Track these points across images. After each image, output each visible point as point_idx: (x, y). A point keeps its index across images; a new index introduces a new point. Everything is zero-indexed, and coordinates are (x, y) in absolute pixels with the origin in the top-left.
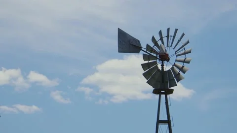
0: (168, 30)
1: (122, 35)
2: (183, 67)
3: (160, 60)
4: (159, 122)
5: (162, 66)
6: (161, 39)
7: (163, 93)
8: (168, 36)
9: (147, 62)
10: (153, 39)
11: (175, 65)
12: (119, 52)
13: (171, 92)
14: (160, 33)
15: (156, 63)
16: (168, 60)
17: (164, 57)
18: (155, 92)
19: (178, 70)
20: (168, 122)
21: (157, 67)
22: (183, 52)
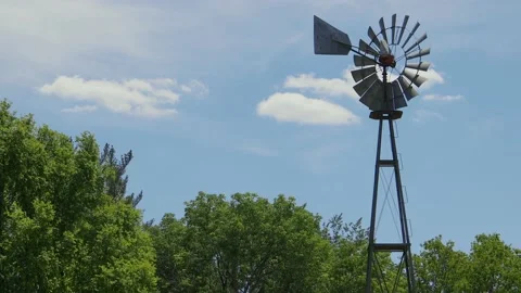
0: (394, 17)
1: (320, 27)
2: (417, 76)
3: (380, 65)
4: (380, 163)
5: (385, 74)
6: (383, 32)
7: (385, 118)
8: (393, 28)
9: (359, 68)
10: (370, 32)
11: (404, 73)
12: (316, 53)
13: (399, 115)
14: (381, 21)
15: (374, 70)
16: (393, 65)
17: (387, 61)
18: (373, 116)
19: (409, 82)
20: (394, 163)
21: (376, 76)
22: (417, 52)
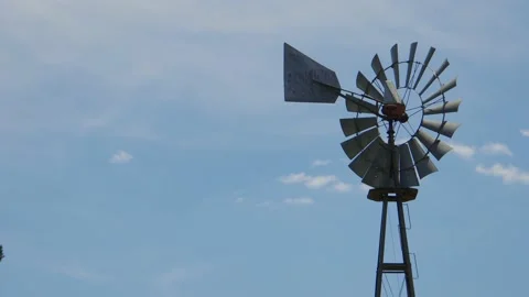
0: (414, 46)
2: (444, 123)
4: (383, 268)
5: (391, 132)
6: (395, 65)
7: (392, 199)
8: (410, 62)
10: (376, 62)
11: (418, 134)
12: (286, 100)
13: (412, 195)
14: (394, 50)
16: (404, 119)
17: (396, 113)
18: (372, 196)
20: (405, 267)
21: (376, 132)
22: (441, 105)
